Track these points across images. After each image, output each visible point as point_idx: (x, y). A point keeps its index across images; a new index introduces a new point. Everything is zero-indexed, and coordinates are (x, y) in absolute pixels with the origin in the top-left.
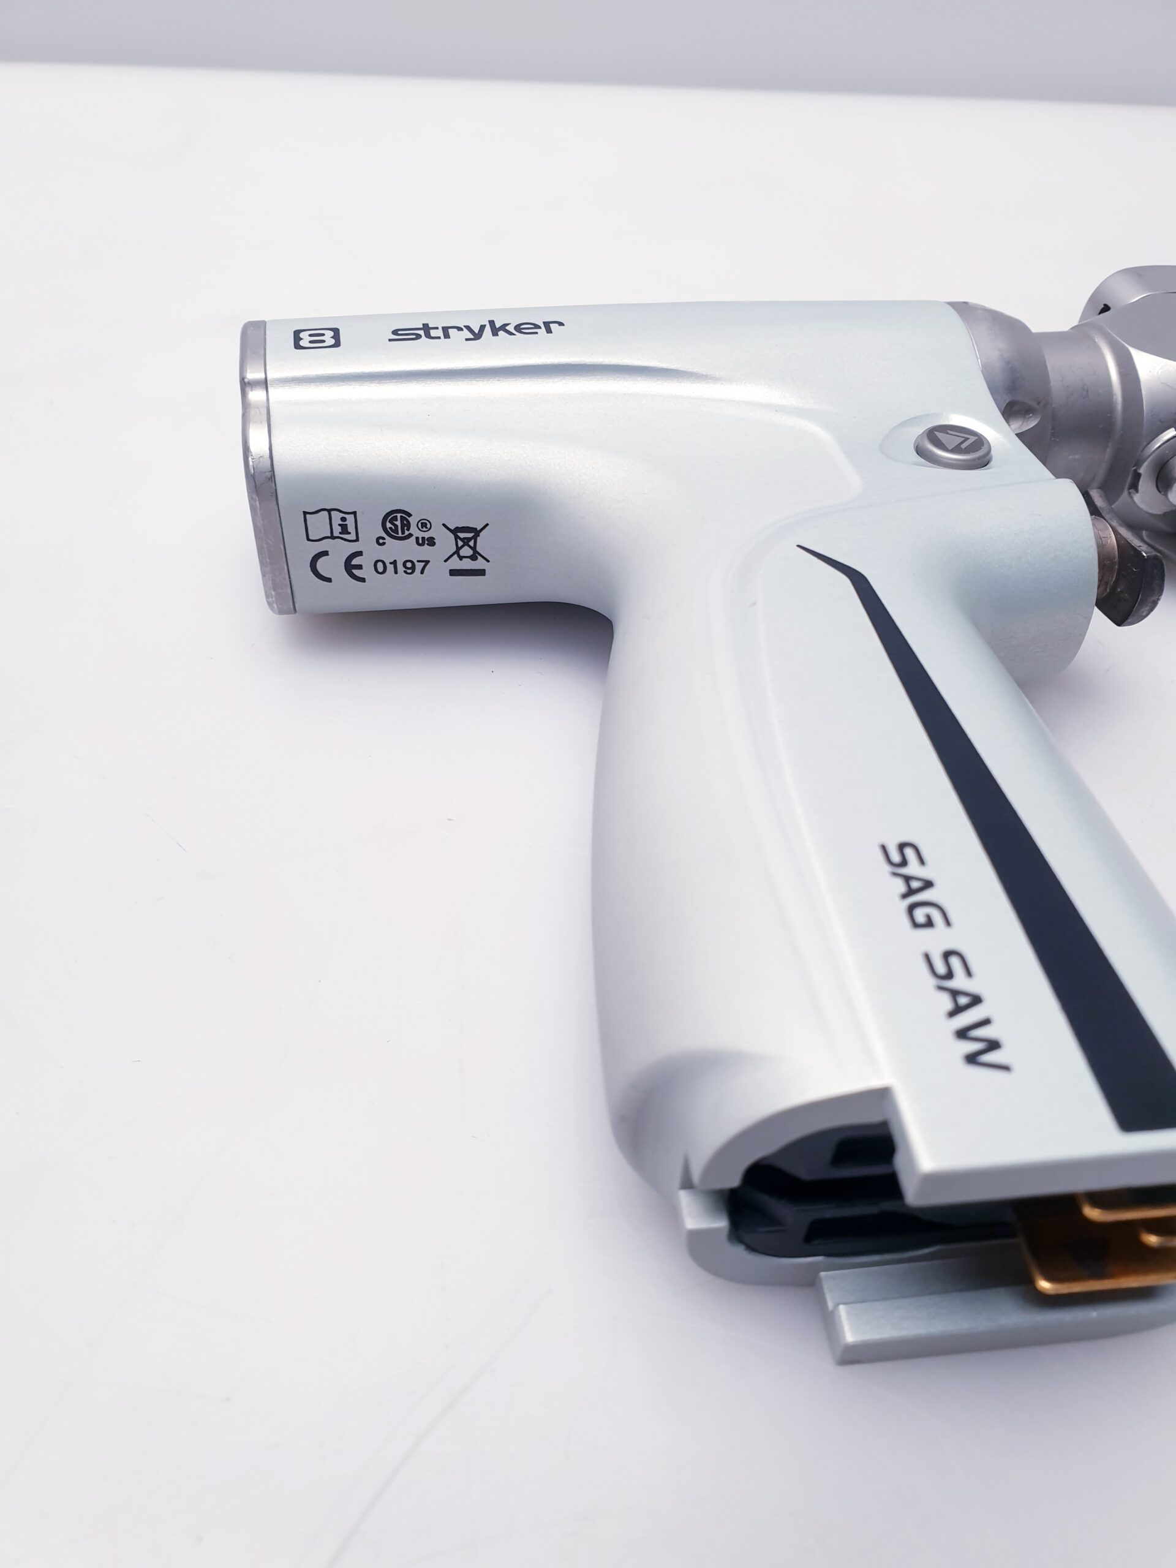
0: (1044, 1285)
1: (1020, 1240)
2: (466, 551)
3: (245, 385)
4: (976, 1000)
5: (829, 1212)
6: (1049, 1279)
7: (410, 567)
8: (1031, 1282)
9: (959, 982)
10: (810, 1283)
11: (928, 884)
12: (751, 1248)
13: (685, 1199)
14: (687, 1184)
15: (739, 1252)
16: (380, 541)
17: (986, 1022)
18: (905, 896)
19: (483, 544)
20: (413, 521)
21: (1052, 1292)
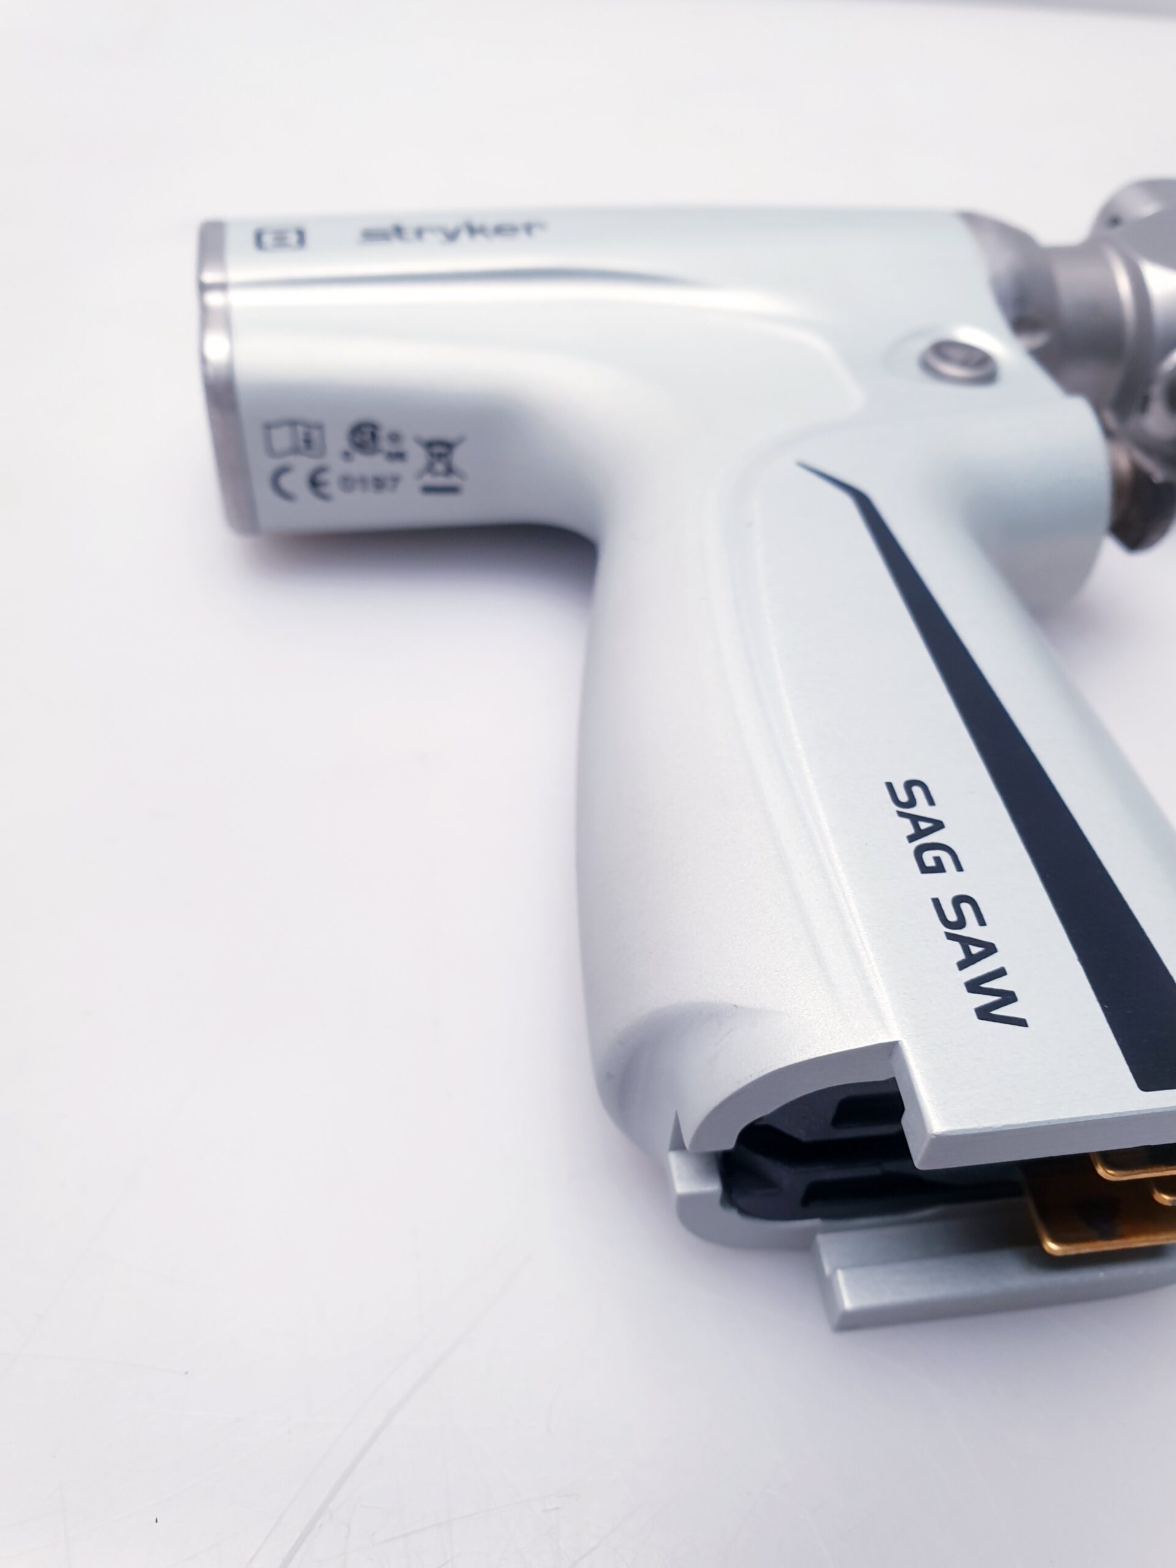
0: (1052, 1247)
1: (1029, 1202)
2: (440, 467)
3: (203, 288)
4: (990, 949)
5: (828, 1173)
6: (1056, 1240)
7: (379, 483)
8: (1039, 1243)
9: (972, 930)
10: (806, 1246)
11: (938, 825)
12: (744, 1212)
13: (674, 1160)
14: (678, 1144)
15: (732, 1216)
16: (347, 455)
17: (1001, 973)
18: (911, 839)
19: (459, 458)
20: (383, 434)
21: (1060, 1254)
